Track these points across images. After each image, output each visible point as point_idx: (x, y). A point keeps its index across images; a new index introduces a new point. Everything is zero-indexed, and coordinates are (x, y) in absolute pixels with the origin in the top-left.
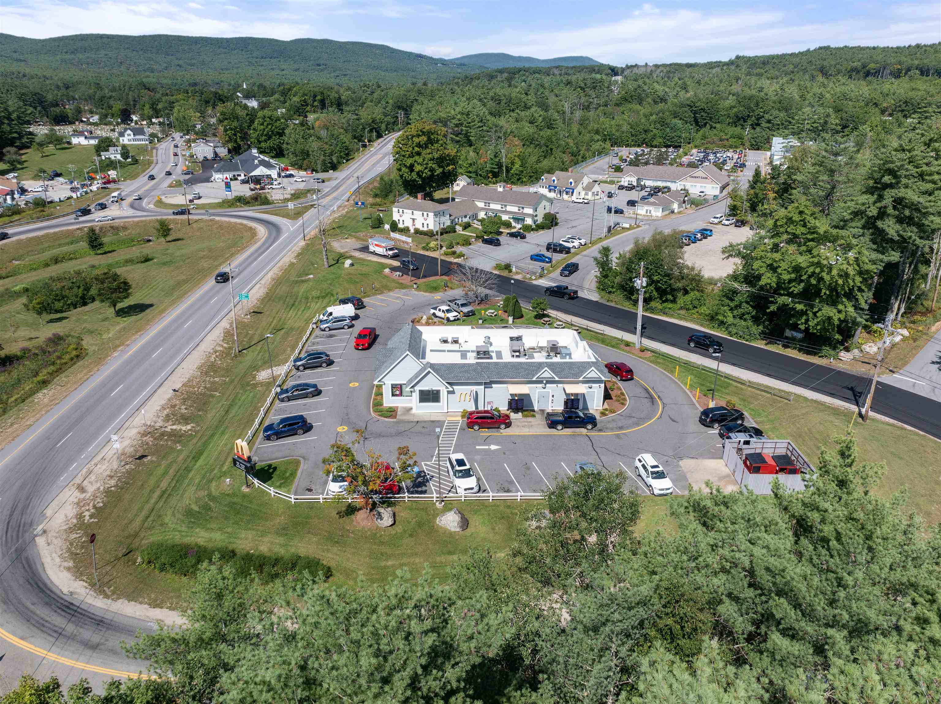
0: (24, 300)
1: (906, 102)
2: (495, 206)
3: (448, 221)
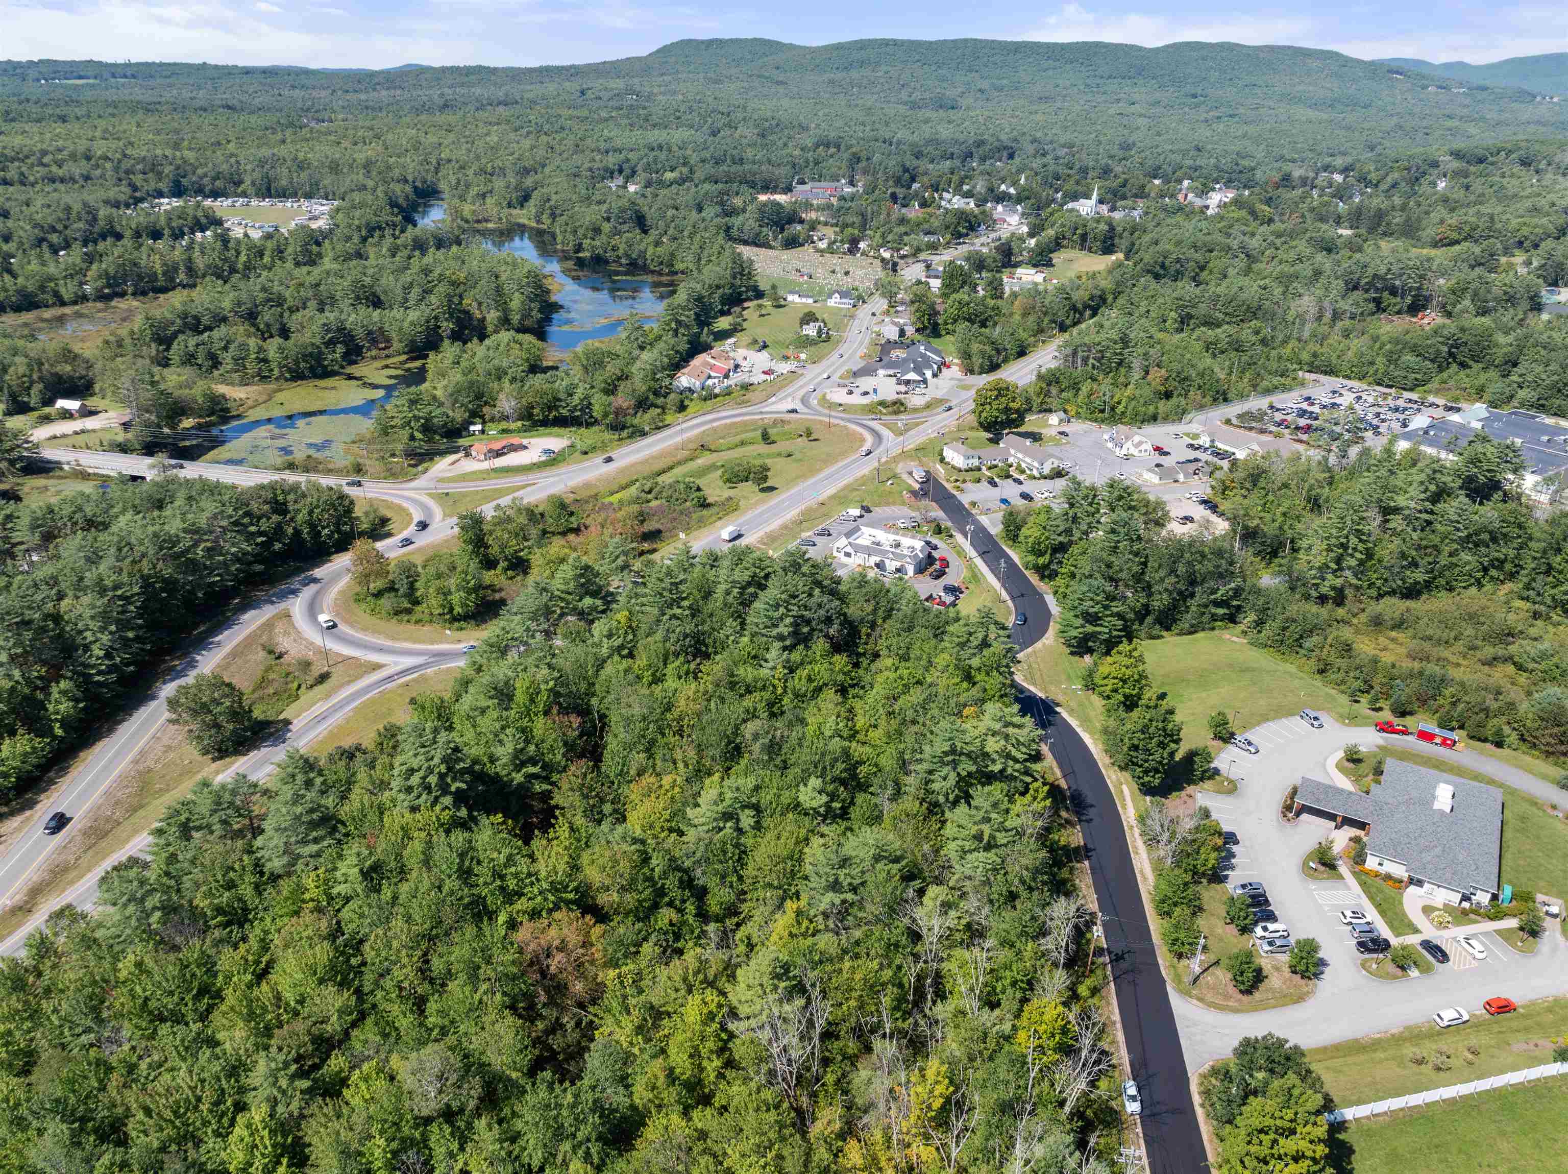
0: (722, 471)
2: (1020, 456)
3: (976, 462)
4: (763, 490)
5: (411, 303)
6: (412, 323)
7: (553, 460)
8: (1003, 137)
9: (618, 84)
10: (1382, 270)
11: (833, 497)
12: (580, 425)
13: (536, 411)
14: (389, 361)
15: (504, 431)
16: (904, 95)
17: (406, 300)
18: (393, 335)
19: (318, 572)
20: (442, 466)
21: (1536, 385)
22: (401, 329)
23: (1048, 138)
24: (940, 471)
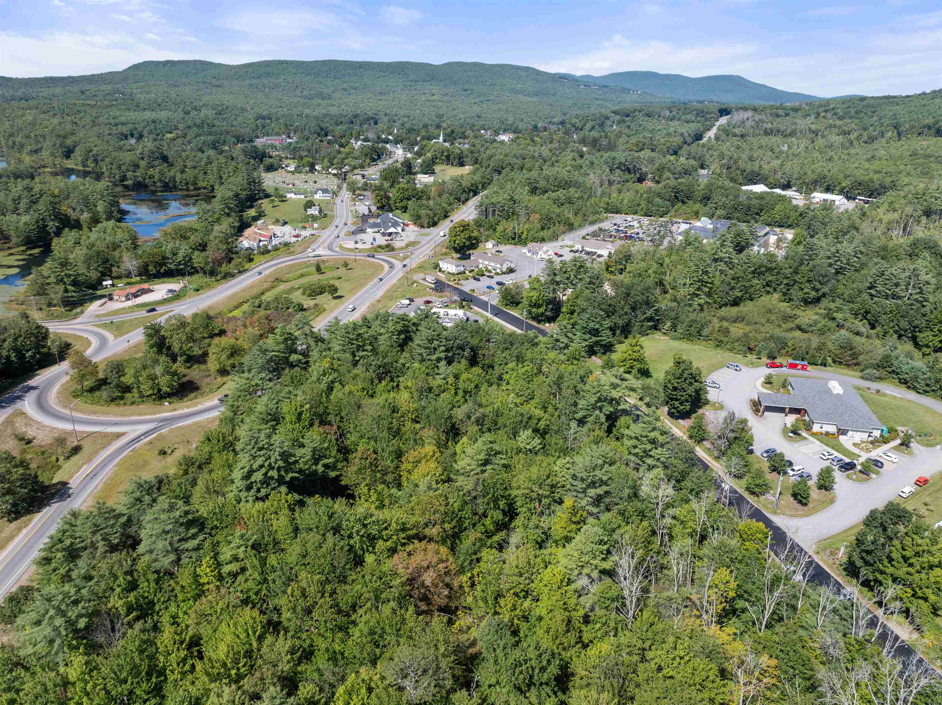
0: (301, 291)
1: (860, 184)
2: (486, 262)
3: (462, 269)
4: (335, 298)
5: (21, 210)
6: (26, 224)
7: (176, 296)
8: (369, 113)
9: (107, 88)
10: (623, 160)
11: (383, 297)
12: (183, 275)
13: (150, 268)
14: (12, 251)
15: (128, 284)
16: (298, 93)
17: (17, 209)
18: (12, 233)
19: (32, 383)
20: (94, 307)
21: (724, 207)
22: (17, 228)
23: (394, 113)
24: (442, 276)
